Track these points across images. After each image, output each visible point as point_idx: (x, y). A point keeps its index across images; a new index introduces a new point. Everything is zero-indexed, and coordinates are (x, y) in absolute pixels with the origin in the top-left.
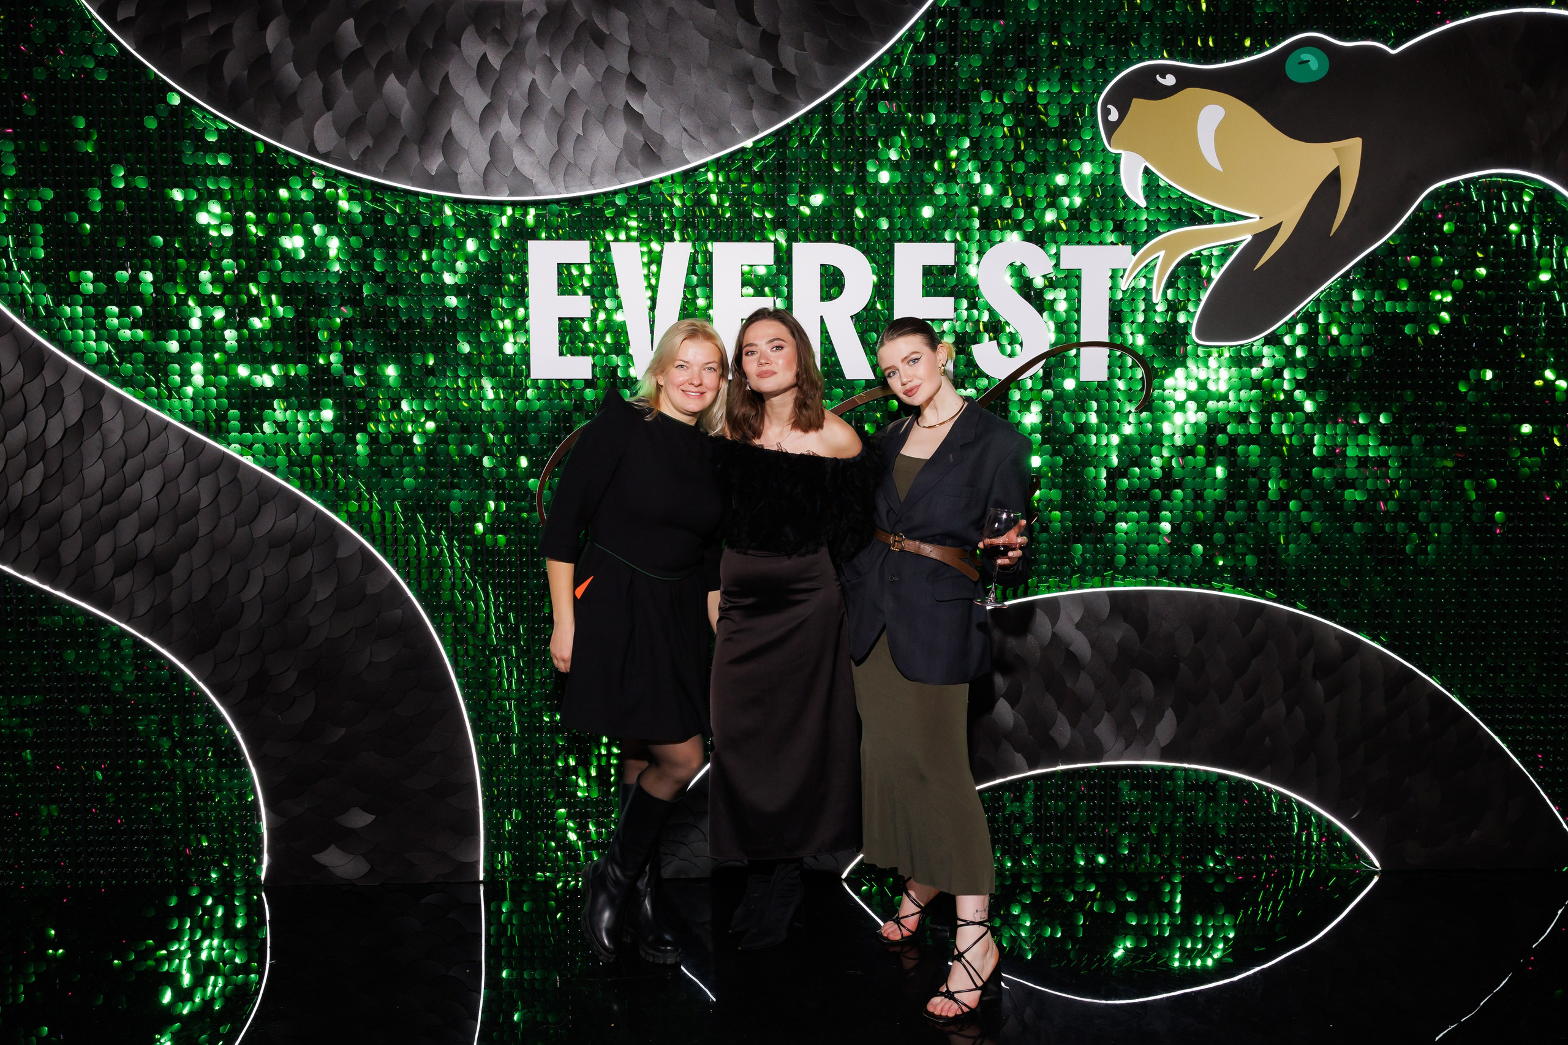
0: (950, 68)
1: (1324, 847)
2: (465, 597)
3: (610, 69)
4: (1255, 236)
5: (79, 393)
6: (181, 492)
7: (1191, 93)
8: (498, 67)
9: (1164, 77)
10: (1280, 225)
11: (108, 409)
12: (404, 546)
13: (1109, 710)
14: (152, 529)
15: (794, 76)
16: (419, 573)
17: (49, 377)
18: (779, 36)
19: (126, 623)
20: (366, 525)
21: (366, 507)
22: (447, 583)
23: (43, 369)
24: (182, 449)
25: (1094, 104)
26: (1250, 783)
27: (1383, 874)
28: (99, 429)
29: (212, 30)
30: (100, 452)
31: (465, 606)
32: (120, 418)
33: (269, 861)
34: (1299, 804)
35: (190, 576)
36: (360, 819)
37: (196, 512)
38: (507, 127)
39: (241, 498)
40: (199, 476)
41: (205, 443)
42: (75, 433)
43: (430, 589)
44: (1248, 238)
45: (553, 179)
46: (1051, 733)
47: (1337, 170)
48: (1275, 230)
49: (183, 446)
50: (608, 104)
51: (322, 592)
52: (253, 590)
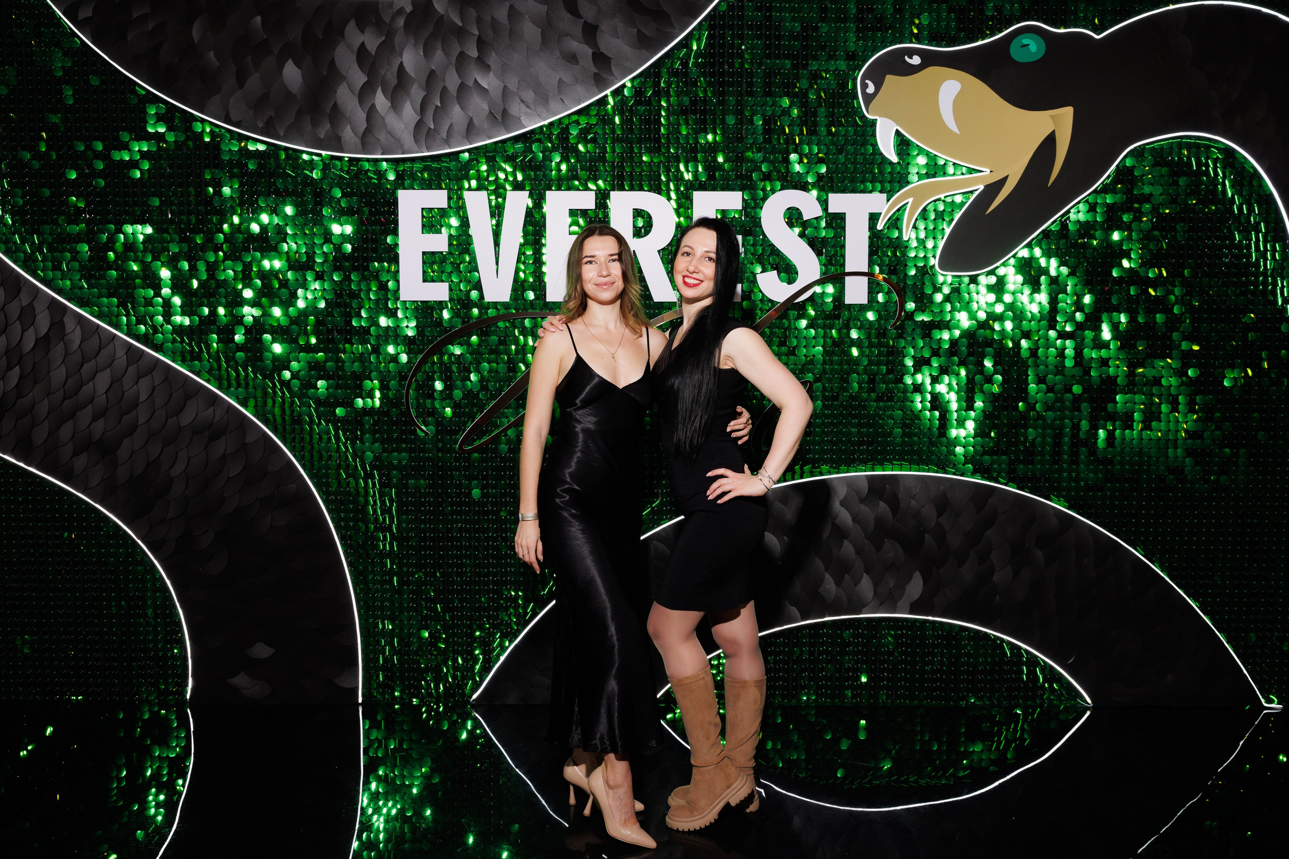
0: (737, 51)
1: (1049, 687)
2: (348, 476)
3: (462, 55)
4: (986, 187)
5: (47, 311)
6: (125, 390)
7: (933, 71)
8: (373, 53)
9: (911, 58)
10: (1006, 177)
11: (69, 324)
12: (300, 434)
13: (867, 571)
14: (102, 420)
15: (610, 58)
16: (312, 456)
17: (25, 299)
18: (597, 26)
19: (82, 493)
20: (270, 416)
21: (270, 402)
22: (333, 463)
23: (19, 292)
24: (125, 356)
25: (855, 79)
26: (986, 633)
27: (1094, 709)
28: (62, 339)
29: (151, 26)
30: (63, 358)
31: (348, 483)
32: (78, 331)
33: (193, 684)
34: (1027, 652)
35: (131, 456)
36: (262, 651)
37: (135, 405)
38: (381, 101)
39: (171, 394)
40: (139, 377)
41: (143, 351)
42: (44, 342)
43: (319, 470)
44: (981, 187)
45: (416, 140)
46: (820, 590)
47: (1054, 132)
48: (1002, 182)
49: (126, 353)
50: (460, 82)
51: (235, 470)
52: (179, 468)
